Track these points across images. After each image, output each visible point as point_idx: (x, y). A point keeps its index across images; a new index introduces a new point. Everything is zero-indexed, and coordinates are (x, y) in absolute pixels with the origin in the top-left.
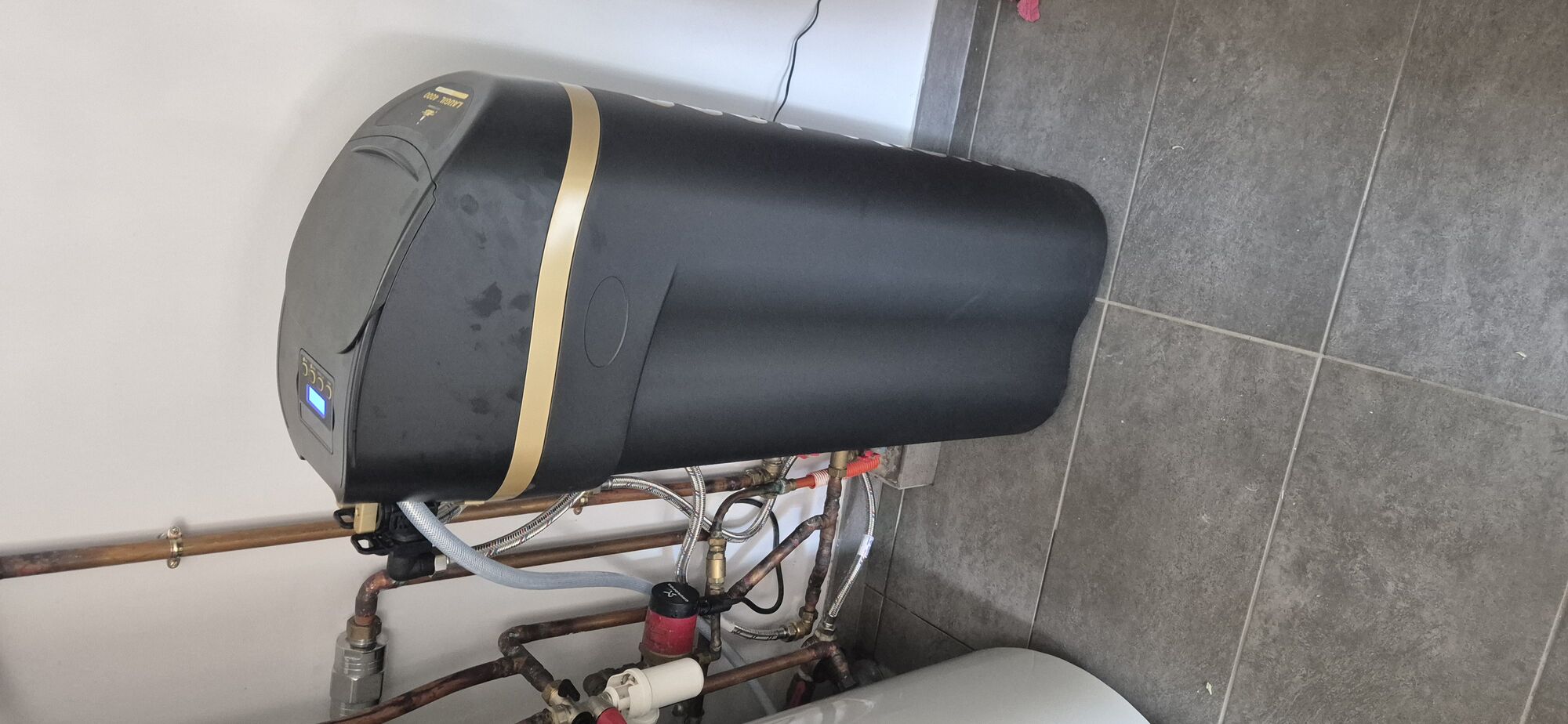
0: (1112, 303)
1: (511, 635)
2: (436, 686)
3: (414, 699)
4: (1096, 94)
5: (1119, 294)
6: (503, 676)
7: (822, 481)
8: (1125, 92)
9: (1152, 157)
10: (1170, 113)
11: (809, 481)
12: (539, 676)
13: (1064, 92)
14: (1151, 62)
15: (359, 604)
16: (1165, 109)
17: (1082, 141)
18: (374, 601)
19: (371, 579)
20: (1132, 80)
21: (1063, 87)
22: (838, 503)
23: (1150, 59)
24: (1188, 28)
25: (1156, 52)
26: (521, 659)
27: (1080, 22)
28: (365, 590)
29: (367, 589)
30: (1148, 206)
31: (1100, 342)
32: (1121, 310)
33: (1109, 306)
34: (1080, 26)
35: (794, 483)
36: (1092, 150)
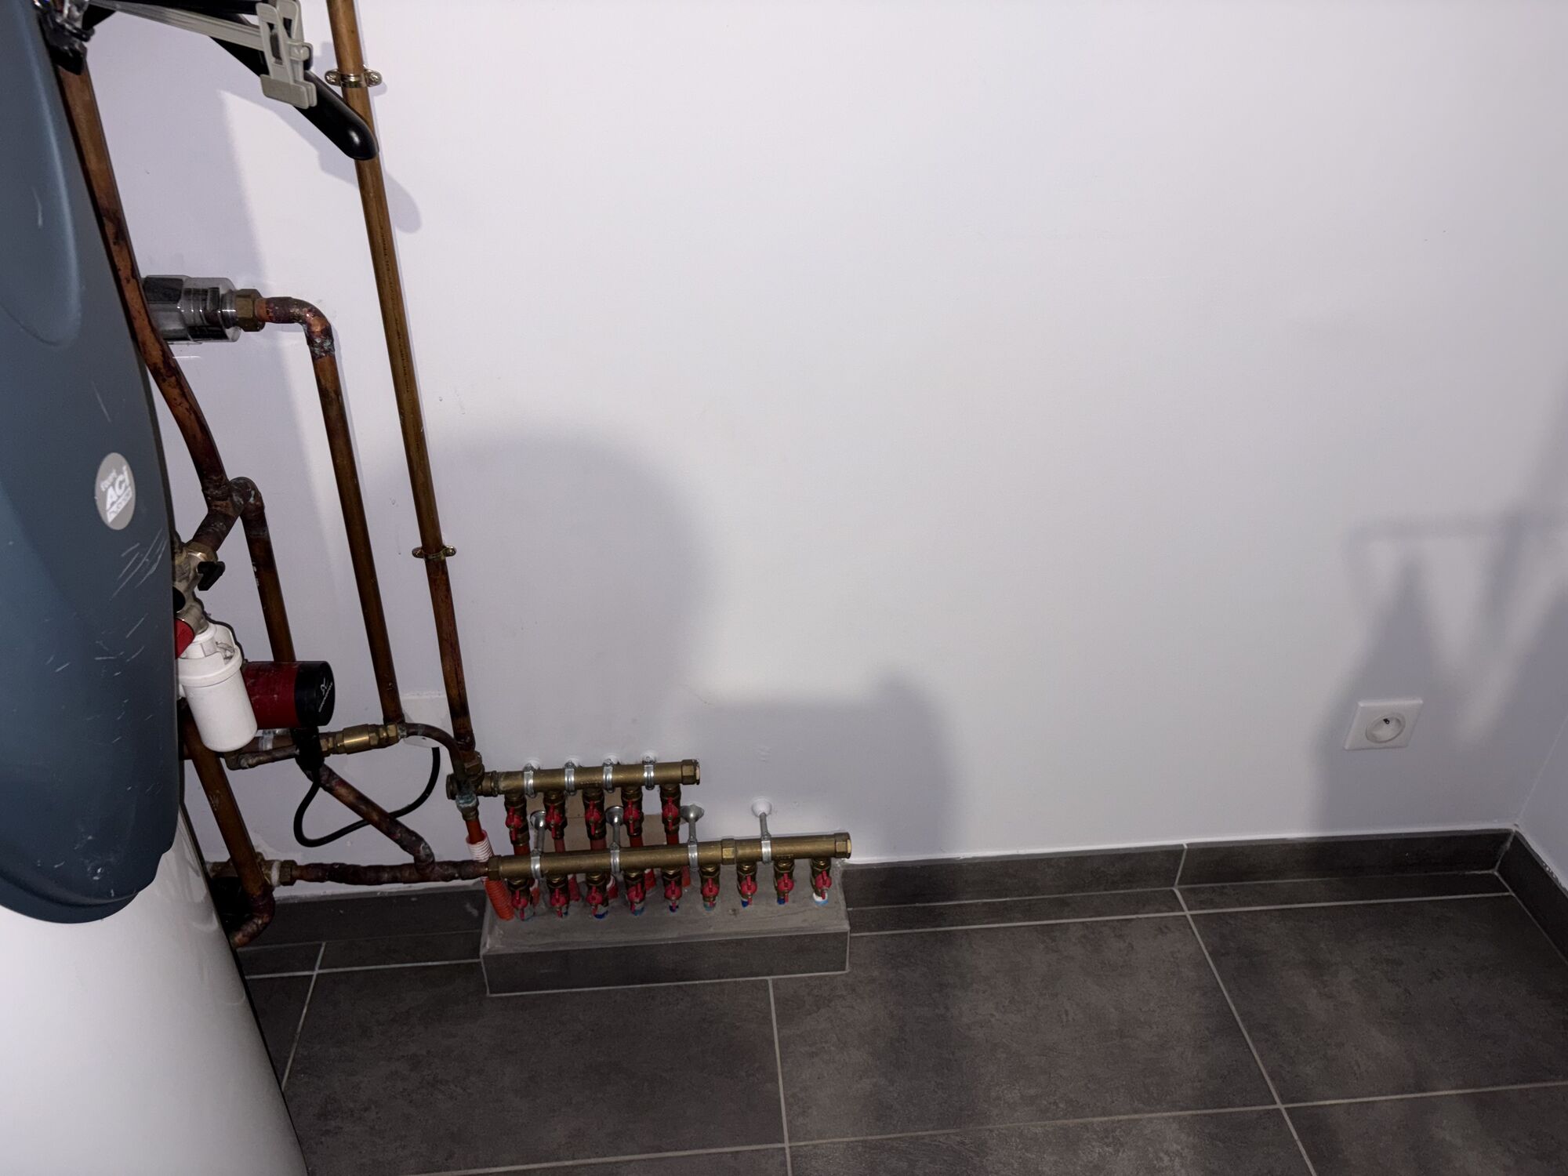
0: (787, 1151)
1: (253, 493)
2: (191, 406)
3: (173, 378)
4: (1004, 1055)
5: (801, 1156)
6: (205, 489)
7: (479, 853)
8: (1018, 1088)
9: (963, 1143)
10: (1017, 1148)
11: (476, 834)
12: (211, 533)
13: (993, 1020)
14: (1058, 1107)
15: (286, 302)
16: (1018, 1141)
17: (951, 1056)
18: (289, 319)
19: (317, 313)
20: (1032, 1092)
21: (997, 1018)
22: (453, 878)
23: (1062, 1105)
24: (1107, 1137)
25: (1070, 1109)
26: (231, 509)
27: (1067, 1015)
28: (304, 307)
29: (306, 309)
30: (910, 1157)
31: (737, 1152)
32: (784, 1164)
33: (784, 1149)
34: (1064, 1016)
35: (471, 817)
36: (946, 1071)
